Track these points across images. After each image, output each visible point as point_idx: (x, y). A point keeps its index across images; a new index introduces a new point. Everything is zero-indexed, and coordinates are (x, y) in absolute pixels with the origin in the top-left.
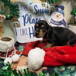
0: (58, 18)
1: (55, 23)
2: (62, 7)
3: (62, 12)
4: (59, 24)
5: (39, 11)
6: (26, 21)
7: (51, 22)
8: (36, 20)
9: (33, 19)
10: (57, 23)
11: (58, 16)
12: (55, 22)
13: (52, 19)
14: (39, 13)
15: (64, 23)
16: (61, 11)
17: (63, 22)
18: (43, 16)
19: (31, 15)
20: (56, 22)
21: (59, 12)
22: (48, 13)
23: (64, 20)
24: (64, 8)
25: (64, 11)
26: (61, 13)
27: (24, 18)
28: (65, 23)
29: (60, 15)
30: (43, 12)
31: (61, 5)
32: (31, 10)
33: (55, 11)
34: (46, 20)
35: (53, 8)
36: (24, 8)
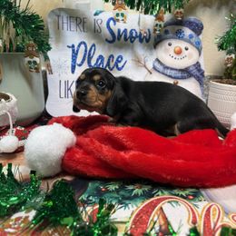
1: (168, 72)
2: (197, 25)
3: (193, 40)
4: (179, 75)
5: (120, 36)
6: (79, 61)
7: (154, 68)
8: (109, 60)
9: (101, 57)
10: (173, 73)
11: (179, 52)
12: (168, 68)
13: (157, 60)
14: (119, 39)
15: (198, 74)
16: (191, 37)
17: (195, 72)
18: (132, 48)
19: (94, 45)
20: (172, 69)
21: (186, 40)
22: (148, 41)
23: (197, 65)
24: (202, 28)
25: (201, 37)
26: (192, 44)
27: (73, 51)
28: (202, 74)
29: (187, 49)
30: (132, 39)
31: (192, 18)
32: (95, 32)
33: (171, 35)
34: (139, 61)
35: (160, 26)
36: (77, 25)
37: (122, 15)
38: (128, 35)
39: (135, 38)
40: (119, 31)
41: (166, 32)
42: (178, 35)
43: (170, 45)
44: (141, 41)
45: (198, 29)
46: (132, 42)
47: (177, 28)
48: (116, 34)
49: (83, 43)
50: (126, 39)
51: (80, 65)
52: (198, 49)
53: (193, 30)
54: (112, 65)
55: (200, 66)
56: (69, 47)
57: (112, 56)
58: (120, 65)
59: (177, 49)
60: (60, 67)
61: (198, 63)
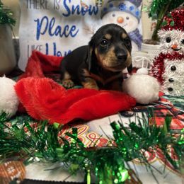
3: (133, 11)
5: (73, 11)
6: (42, 31)
8: (65, 29)
9: (59, 27)
11: (121, 21)
14: (73, 13)
15: (137, 38)
16: (131, 8)
17: (134, 36)
18: (83, 19)
19: (53, 19)
21: (127, 12)
22: (96, 13)
25: (140, 8)
26: (132, 14)
27: (38, 23)
28: (141, 38)
29: (128, 18)
30: (83, 12)
32: (54, 10)
33: (114, 8)
34: (88, 30)
36: (41, 4)
38: (80, 9)
39: (85, 12)
40: (73, 7)
41: (111, 6)
42: (121, 8)
43: (114, 16)
44: (90, 13)
45: (138, 1)
46: (84, 15)
47: (120, 2)
48: (71, 9)
49: (45, 17)
50: (78, 13)
51: (43, 34)
52: (137, 18)
54: (67, 32)
55: (138, 31)
56: (35, 21)
57: (67, 26)
58: (74, 33)
59: (120, 19)
60: (29, 36)
61: (137, 29)
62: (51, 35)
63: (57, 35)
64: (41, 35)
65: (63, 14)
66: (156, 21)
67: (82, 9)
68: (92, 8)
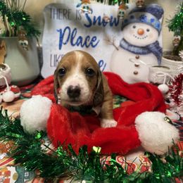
0: (140, 37)
1: (132, 49)
2: (158, 11)
3: (154, 23)
4: (141, 51)
5: (95, 22)
6: (64, 40)
7: (121, 46)
8: (86, 40)
9: (80, 38)
10: (136, 50)
11: (141, 33)
12: (131, 45)
13: (124, 40)
14: (94, 24)
15: (156, 50)
16: (152, 20)
17: (154, 48)
18: (104, 31)
19: (75, 29)
20: (135, 46)
21: (148, 24)
23: (157, 43)
24: (163, 13)
25: (161, 20)
26: (152, 26)
27: (61, 33)
28: (160, 51)
29: (148, 30)
31: (154, 5)
33: (135, 19)
34: (109, 41)
35: (123, 13)
36: (64, 15)
37: (88, 8)
38: (101, 20)
39: (106, 23)
41: (132, 17)
42: (142, 19)
43: (134, 27)
44: (111, 25)
45: (159, 14)
46: (104, 26)
47: (140, 14)
48: (92, 20)
49: (68, 28)
50: (99, 24)
51: (65, 44)
52: (157, 30)
53: (154, 15)
54: (88, 43)
56: (58, 31)
57: (88, 37)
58: (94, 43)
59: (140, 31)
60: (52, 45)
61: (157, 41)
62: (73, 45)
63: (78, 45)
64: (63, 45)
65: (85, 25)
66: (179, 37)
67: (104, 20)
68: (113, 20)
